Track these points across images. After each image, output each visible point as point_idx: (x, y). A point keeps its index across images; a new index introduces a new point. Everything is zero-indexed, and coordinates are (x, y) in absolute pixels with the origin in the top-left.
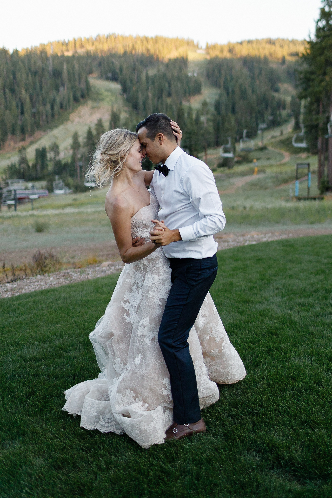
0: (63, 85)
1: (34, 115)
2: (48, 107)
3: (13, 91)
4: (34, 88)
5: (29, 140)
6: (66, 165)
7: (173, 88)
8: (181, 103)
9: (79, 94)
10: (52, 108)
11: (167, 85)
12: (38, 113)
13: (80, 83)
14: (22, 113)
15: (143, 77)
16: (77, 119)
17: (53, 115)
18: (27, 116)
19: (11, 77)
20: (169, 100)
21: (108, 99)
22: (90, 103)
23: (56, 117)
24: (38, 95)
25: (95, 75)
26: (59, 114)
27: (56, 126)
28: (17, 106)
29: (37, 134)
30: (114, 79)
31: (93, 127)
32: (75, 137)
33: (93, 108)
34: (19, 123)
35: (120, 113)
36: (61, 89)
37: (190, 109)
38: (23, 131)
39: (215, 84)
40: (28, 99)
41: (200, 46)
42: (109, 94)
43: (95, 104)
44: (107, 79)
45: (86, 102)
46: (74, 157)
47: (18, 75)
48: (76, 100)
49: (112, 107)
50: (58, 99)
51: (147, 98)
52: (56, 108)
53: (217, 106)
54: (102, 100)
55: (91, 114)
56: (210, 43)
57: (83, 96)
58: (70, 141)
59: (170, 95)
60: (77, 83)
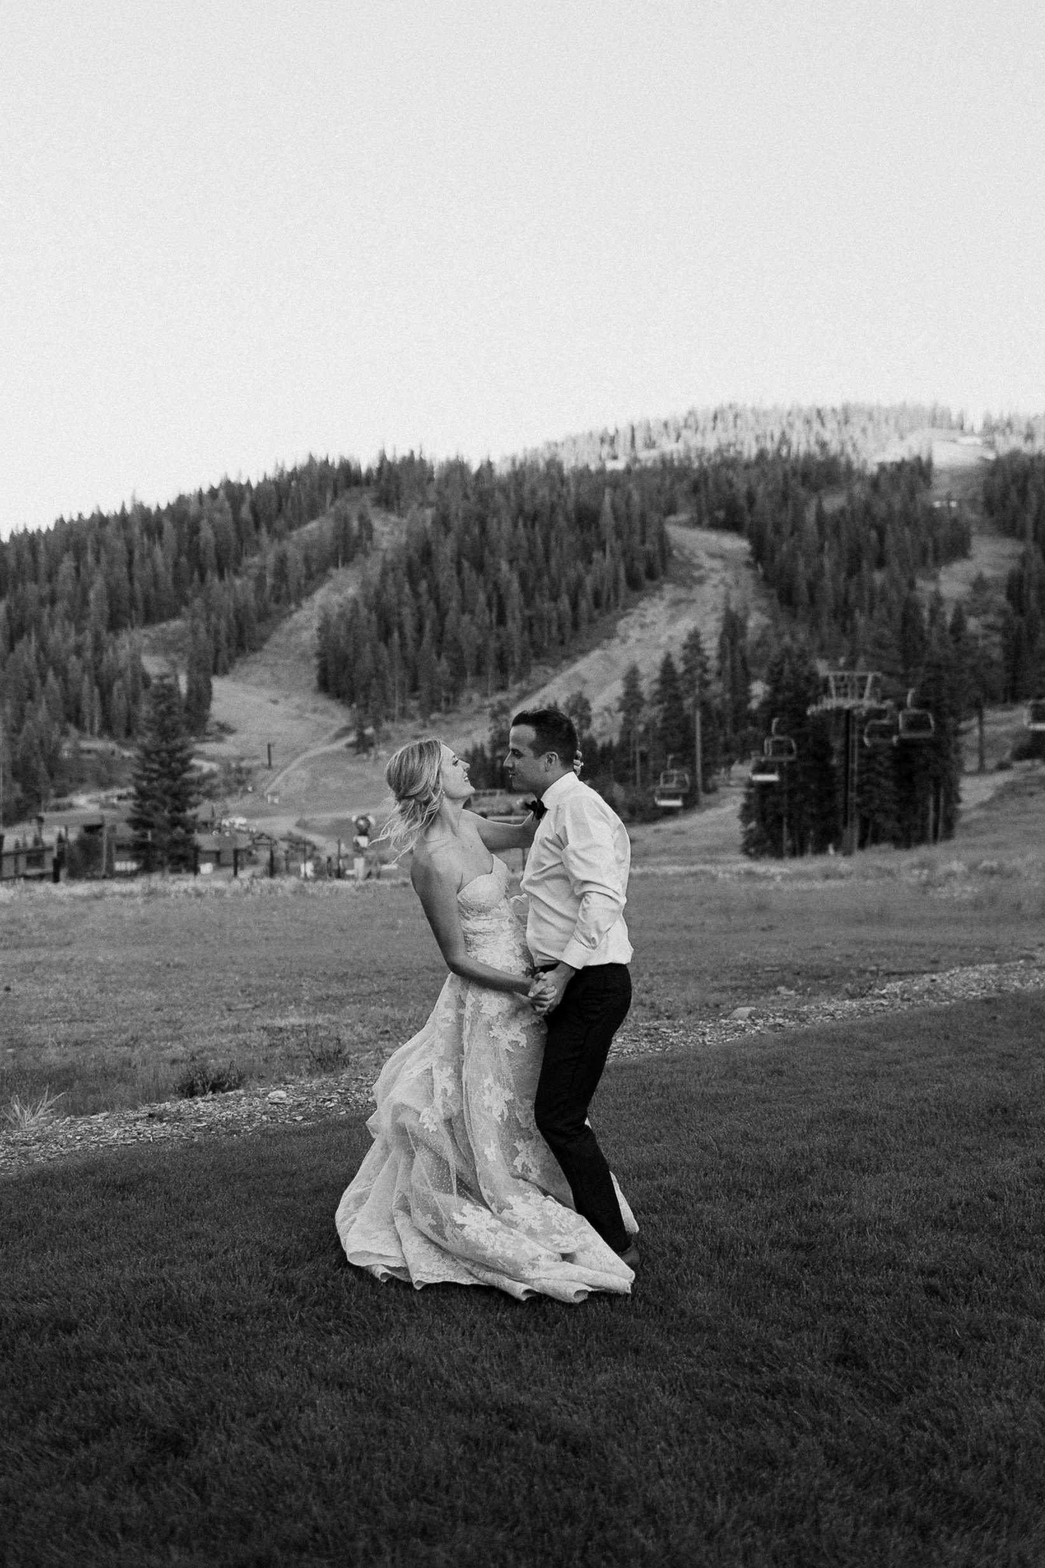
0: (602, 546)
1: (529, 625)
2: (565, 603)
3: (480, 566)
4: (531, 557)
5: (515, 688)
6: (607, 750)
7: (890, 540)
8: (912, 585)
9: (641, 567)
10: (575, 605)
11: (874, 534)
12: (541, 619)
13: (643, 542)
14: (501, 620)
15: (810, 515)
16: (635, 633)
17: (576, 625)
18: (513, 626)
19: (476, 531)
20: (879, 577)
21: (715, 578)
22: (670, 591)
23: (584, 627)
24: (539, 576)
25: (683, 517)
26: (591, 621)
27: (584, 652)
28: (489, 605)
29: (536, 673)
30: (732, 525)
31: (677, 651)
32: (632, 677)
33: (676, 603)
34: (493, 644)
35: (746, 616)
36: (597, 555)
37: (938, 599)
38: (502, 667)
39: (1010, 529)
40: (515, 586)
41: (967, 427)
42: (717, 564)
43: (682, 593)
44: (716, 525)
45: (659, 588)
46: (627, 730)
47: (493, 524)
48: (634, 584)
49: (727, 598)
50: (589, 582)
51: (819, 573)
52: (584, 605)
53: (1016, 587)
54: (701, 581)
55: (672, 619)
56: (996, 416)
57: (651, 574)
58: (617, 689)
59: (881, 562)
60: (637, 538)
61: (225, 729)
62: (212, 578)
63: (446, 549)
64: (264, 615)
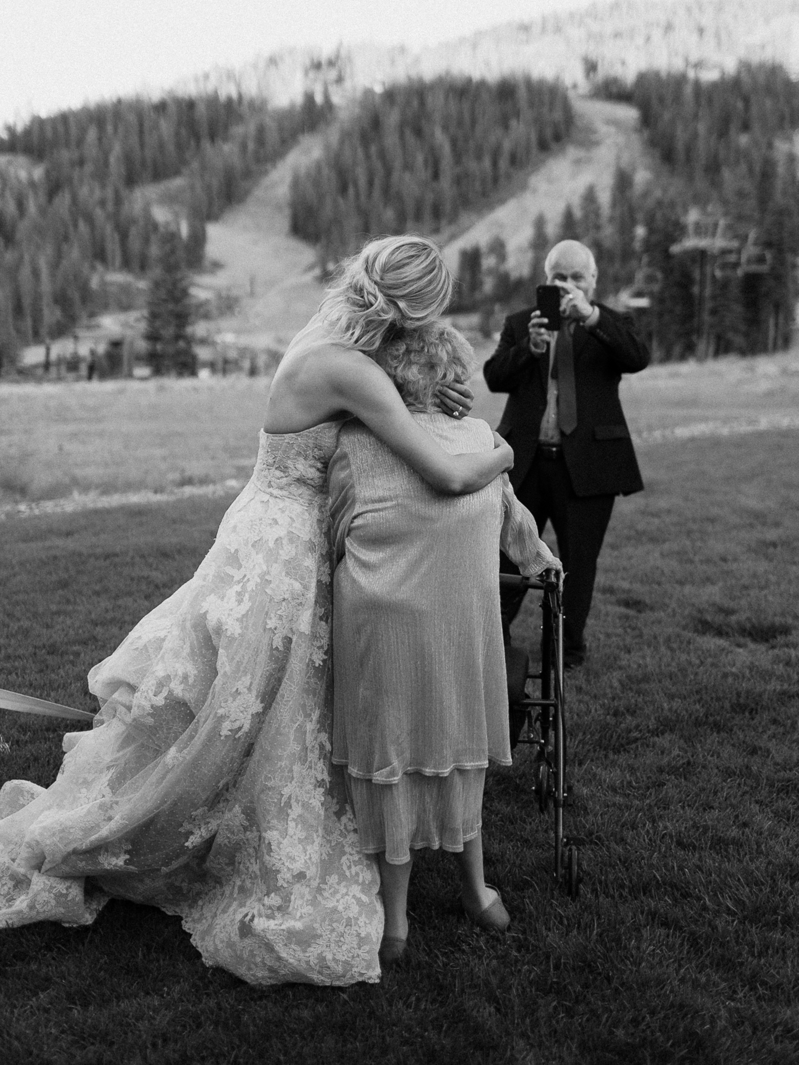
0: (517, 114)
1: (458, 181)
2: (487, 163)
3: (418, 132)
4: (460, 123)
5: (447, 232)
6: (520, 283)
7: (754, 110)
8: (770, 146)
9: (549, 132)
10: (495, 164)
11: (740, 105)
12: (467, 175)
13: (551, 110)
14: (436, 176)
15: (688, 88)
16: (543, 187)
17: (496, 180)
18: (446, 183)
19: (415, 103)
20: (744, 140)
21: (609, 141)
22: (572, 152)
23: (502, 182)
24: (466, 141)
25: (584, 90)
26: (509, 177)
27: (502, 201)
28: (426, 161)
29: (465, 218)
30: (624, 98)
31: (576, 202)
32: (540, 223)
33: (578, 162)
34: (430, 197)
35: (634, 170)
36: (513, 123)
38: (437, 213)
40: (447, 149)
42: (612, 130)
43: (581, 154)
44: (610, 98)
45: (562, 150)
46: (533, 268)
47: (429, 100)
48: (544, 146)
49: (618, 158)
50: (507, 145)
51: (695, 136)
52: (503, 164)
54: (597, 143)
55: (574, 176)
57: (558, 138)
58: (526, 234)
59: (746, 127)
60: (545, 110)
61: (217, 266)
62: (206, 144)
63: (392, 119)
64: (248, 174)
